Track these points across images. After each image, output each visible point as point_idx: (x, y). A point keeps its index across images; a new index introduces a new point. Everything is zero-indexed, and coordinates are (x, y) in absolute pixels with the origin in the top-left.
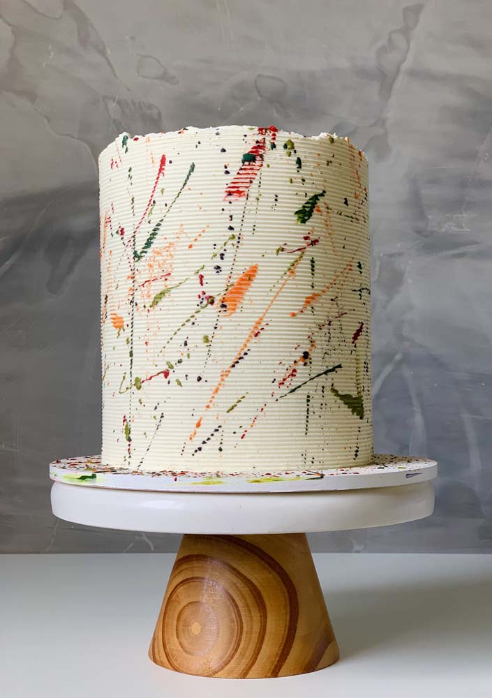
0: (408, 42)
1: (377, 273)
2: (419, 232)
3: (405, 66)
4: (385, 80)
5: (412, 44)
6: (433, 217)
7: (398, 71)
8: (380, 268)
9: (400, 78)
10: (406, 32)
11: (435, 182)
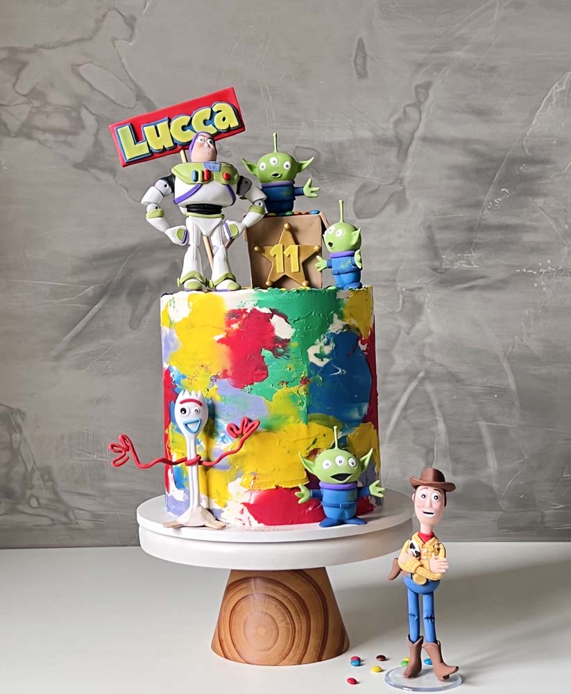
0: (420, 113)
1: (401, 305)
2: (435, 270)
3: (418, 134)
4: (402, 146)
5: (424, 116)
6: (446, 257)
7: (412, 139)
8: (404, 302)
9: (414, 143)
10: (418, 105)
11: (447, 228)
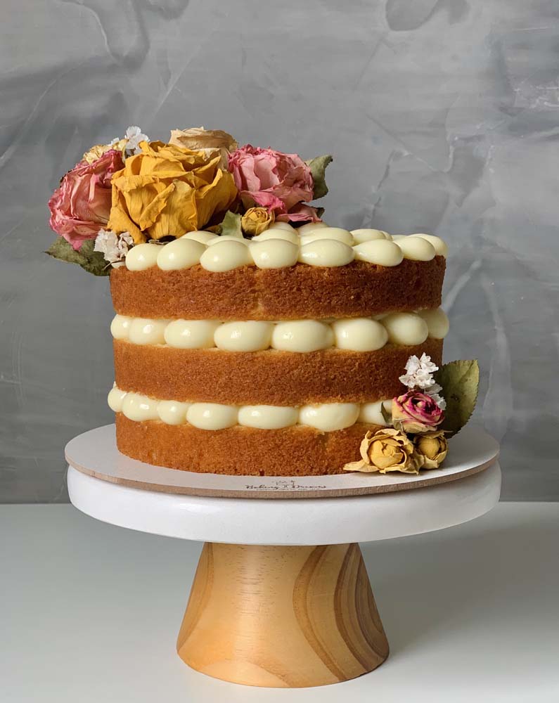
1: (451, 162)
2: (504, 109)
6: (521, 90)
8: (455, 158)
11: (524, 46)
